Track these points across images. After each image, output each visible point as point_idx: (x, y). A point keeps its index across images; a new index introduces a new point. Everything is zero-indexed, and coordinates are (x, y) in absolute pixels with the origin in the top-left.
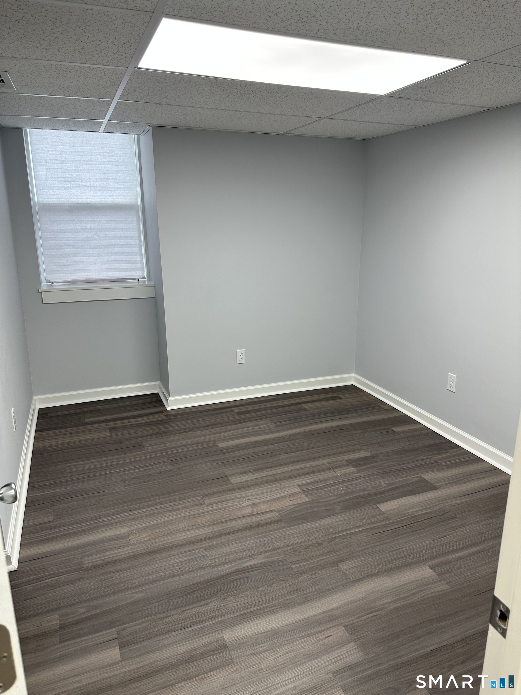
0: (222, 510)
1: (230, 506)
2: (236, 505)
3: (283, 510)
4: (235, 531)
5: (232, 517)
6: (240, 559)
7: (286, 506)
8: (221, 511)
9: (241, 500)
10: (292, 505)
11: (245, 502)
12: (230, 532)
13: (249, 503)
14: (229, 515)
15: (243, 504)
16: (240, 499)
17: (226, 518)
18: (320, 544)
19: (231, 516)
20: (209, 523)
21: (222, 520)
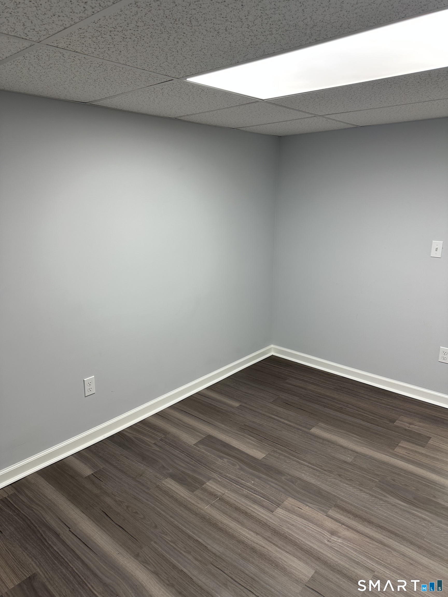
0: (367, 554)
1: (356, 551)
2: (348, 546)
3: (320, 509)
4: (382, 529)
5: (368, 540)
6: (404, 511)
7: (312, 509)
8: (369, 554)
9: (336, 547)
10: (307, 505)
11: (336, 542)
12: (387, 530)
13: (334, 538)
14: (368, 544)
15: (341, 542)
16: (336, 549)
17: (373, 544)
18: (340, 475)
19: (366, 542)
20: (394, 553)
21: (380, 545)
